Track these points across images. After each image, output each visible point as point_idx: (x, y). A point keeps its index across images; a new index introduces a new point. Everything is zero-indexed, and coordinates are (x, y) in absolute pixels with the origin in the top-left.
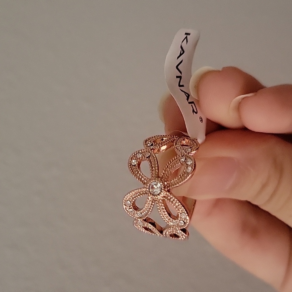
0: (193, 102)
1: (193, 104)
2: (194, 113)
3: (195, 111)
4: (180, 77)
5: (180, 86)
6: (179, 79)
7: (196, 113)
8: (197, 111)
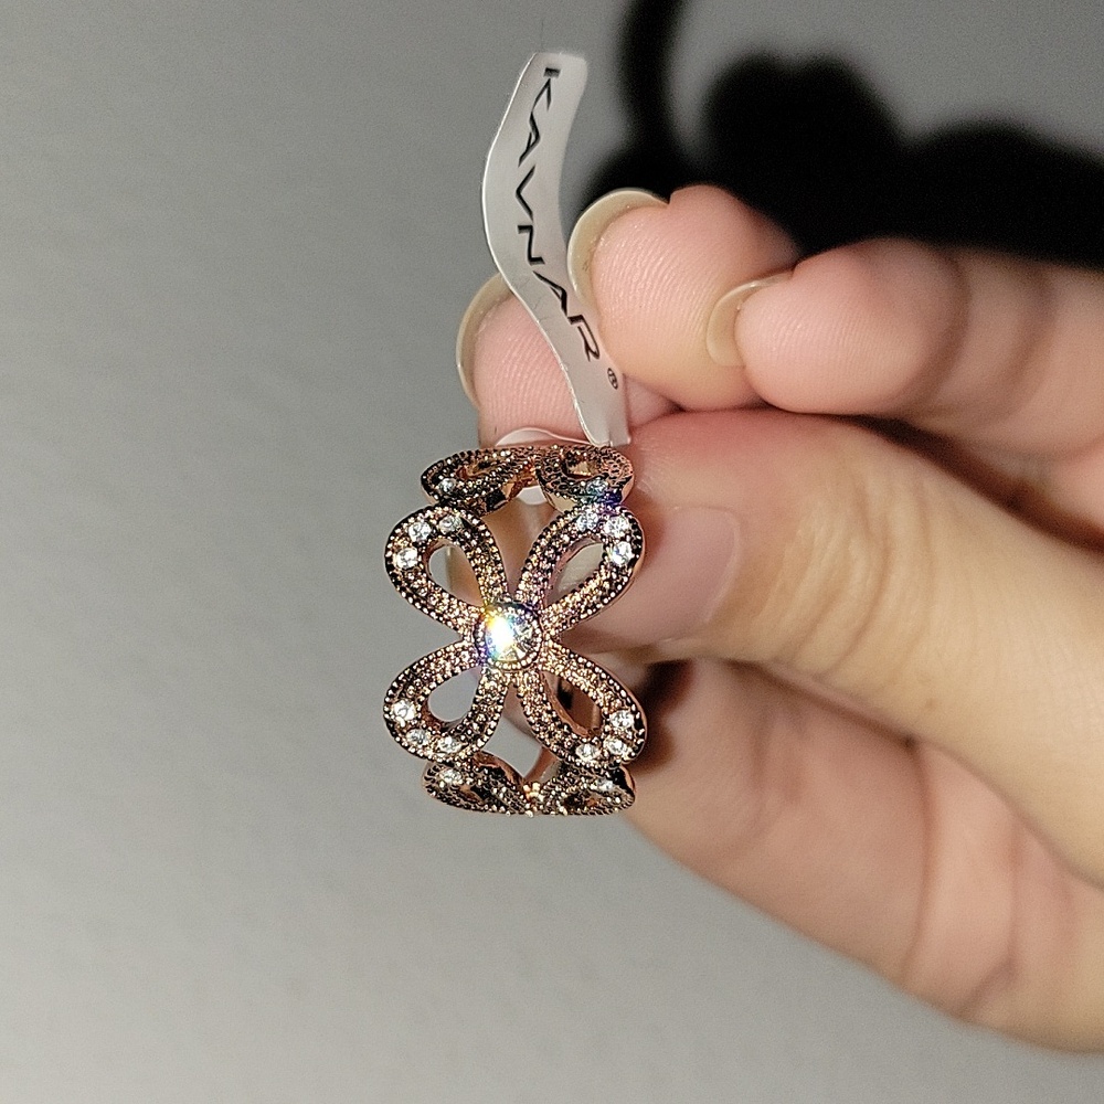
0: (580, 318)
1: (582, 324)
2: (590, 354)
3: (594, 349)
4: (529, 228)
5: (532, 260)
6: (526, 235)
7: (597, 355)
8: (597, 348)
